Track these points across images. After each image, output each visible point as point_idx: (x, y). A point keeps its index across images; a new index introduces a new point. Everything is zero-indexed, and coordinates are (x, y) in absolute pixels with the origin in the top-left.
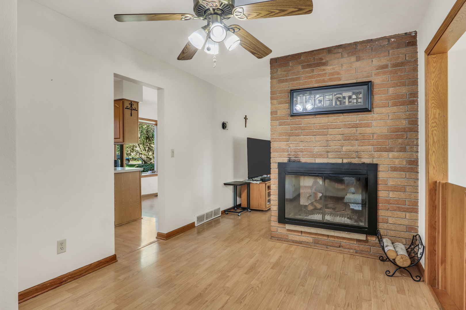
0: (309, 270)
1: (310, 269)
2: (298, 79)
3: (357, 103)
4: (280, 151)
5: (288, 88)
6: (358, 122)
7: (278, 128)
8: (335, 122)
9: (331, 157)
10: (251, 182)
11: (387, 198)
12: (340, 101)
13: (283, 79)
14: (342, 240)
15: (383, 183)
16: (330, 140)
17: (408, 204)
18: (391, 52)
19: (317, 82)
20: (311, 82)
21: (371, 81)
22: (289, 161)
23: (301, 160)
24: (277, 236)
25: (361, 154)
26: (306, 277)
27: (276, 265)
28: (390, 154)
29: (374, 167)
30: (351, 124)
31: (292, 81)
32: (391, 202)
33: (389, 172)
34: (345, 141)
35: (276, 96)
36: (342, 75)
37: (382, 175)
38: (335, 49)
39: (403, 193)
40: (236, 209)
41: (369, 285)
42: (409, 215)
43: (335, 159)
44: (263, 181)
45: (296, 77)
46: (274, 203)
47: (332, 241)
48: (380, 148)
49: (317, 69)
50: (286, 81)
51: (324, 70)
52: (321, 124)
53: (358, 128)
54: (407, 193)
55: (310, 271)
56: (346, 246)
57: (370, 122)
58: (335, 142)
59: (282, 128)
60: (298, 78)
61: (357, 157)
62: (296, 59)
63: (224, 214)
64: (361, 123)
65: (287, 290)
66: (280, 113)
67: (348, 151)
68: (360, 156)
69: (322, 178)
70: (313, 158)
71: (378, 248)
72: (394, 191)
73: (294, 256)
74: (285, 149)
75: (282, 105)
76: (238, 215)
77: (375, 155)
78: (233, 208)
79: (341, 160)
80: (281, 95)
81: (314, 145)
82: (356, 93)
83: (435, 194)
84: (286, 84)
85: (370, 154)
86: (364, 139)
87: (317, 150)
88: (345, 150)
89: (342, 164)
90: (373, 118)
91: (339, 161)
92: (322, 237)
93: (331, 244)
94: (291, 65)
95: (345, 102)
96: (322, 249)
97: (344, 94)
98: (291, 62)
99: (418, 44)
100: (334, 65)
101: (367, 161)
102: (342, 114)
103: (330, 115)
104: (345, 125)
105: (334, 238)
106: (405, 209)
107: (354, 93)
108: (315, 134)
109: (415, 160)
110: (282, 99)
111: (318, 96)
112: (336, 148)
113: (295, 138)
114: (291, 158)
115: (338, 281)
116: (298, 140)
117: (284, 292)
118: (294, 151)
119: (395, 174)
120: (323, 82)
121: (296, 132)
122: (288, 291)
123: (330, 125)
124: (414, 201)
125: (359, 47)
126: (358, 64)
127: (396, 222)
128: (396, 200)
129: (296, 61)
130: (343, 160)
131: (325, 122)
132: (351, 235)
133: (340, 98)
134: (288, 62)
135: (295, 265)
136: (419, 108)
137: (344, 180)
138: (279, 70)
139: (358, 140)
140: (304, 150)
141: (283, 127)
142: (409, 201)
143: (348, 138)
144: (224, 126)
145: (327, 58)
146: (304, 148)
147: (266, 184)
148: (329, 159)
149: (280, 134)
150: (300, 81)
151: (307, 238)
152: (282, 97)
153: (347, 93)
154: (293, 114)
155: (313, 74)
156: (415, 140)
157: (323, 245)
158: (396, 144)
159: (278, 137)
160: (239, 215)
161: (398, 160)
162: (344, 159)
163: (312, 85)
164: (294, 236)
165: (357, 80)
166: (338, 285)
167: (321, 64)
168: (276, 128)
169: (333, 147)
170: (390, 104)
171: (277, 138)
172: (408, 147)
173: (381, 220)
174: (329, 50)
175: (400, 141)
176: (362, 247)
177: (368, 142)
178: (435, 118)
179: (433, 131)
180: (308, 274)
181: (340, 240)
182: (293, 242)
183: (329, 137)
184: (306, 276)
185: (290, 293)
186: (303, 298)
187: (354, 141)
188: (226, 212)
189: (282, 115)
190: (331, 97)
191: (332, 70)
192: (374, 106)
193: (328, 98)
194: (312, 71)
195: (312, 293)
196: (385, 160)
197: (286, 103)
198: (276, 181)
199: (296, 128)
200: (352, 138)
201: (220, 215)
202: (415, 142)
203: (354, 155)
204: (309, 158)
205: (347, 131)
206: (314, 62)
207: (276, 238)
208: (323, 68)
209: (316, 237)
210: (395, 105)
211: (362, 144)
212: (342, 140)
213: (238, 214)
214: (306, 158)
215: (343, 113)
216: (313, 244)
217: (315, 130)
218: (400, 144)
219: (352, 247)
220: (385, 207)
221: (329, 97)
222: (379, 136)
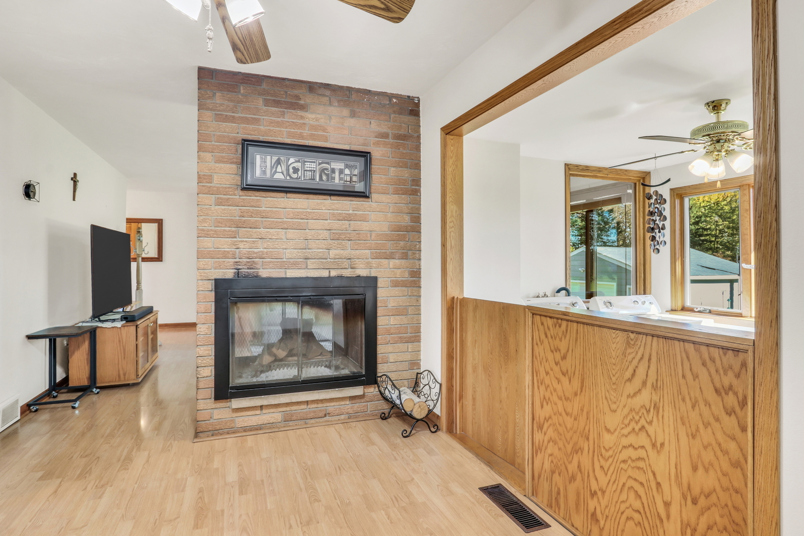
0: (306, 470)
1: (306, 468)
2: (257, 123)
3: (351, 183)
4: (218, 256)
5: (235, 135)
6: (351, 212)
7: (213, 209)
8: (318, 208)
9: (311, 267)
10: (100, 324)
11: (387, 326)
12: (327, 175)
13: (226, 116)
14: (328, 404)
15: (383, 305)
16: (310, 237)
17: (410, 332)
18: (392, 116)
19: (290, 135)
20: (280, 134)
21: (369, 153)
22: (238, 274)
23: (260, 274)
24: (210, 429)
25: (355, 262)
26: (310, 484)
27: (243, 485)
28: (391, 263)
29: (372, 282)
30: (342, 214)
31: (244, 123)
32: (392, 331)
33: (390, 288)
34: (334, 241)
35: (209, 145)
36: (329, 133)
37: (381, 293)
38: (320, 87)
39: (405, 316)
40: (55, 394)
41: (396, 459)
42: (411, 346)
43: (318, 270)
44: (128, 320)
45: (252, 118)
46: (205, 362)
47: (314, 409)
48: (379, 253)
49: (291, 112)
50: (232, 120)
51: (302, 117)
52: (296, 210)
53: (351, 222)
54: (409, 316)
55: (308, 470)
56: (334, 412)
57: (368, 214)
58: (317, 241)
59: (222, 210)
60: (256, 121)
61: (350, 267)
62: (254, 85)
63: (28, 412)
64: (356, 214)
65: (298, 520)
66: (219, 180)
67: (337, 257)
68: (354, 266)
69: (298, 303)
70: (281, 270)
71: (376, 402)
72: (395, 315)
73: (264, 455)
74: (228, 252)
75: (222, 165)
76: (74, 408)
77: (372, 264)
78: (48, 394)
79: (328, 271)
80: (221, 146)
81: (284, 247)
82: (350, 167)
83: (453, 314)
84: (232, 126)
85: (366, 263)
86: (359, 239)
87: (288, 255)
88: (333, 256)
89: (330, 278)
90: (371, 207)
91: (325, 274)
92: (298, 407)
93: (313, 414)
94: (242, 91)
95: (334, 178)
96: (298, 427)
97: (334, 164)
98: (243, 86)
99: (421, 115)
100: (318, 114)
101: (363, 272)
102: (328, 197)
103: (311, 196)
104: (333, 214)
105: (317, 404)
106: (407, 339)
107: (347, 166)
108: (285, 226)
109: (418, 270)
110: (224, 154)
111: (292, 160)
112: (320, 252)
113: (249, 231)
114: (240, 270)
115: (358, 469)
116: (254, 236)
117: (298, 526)
118: (248, 256)
119: (397, 291)
120: (299, 137)
121: (250, 220)
122: (302, 521)
123: (311, 212)
124: (416, 326)
125: (354, 96)
126: (352, 122)
127: (398, 359)
128: (398, 327)
129: (253, 87)
130: (330, 272)
131: (304, 207)
132: (343, 391)
133: (327, 169)
134: (236, 85)
135: (277, 471)
136: (421, 201)
137: (332, 304)
138: (218, 94)
139: (351, 240)
140: (265, 255)
141: (224, 209)
142: (412, 327)
143: (337, 237)
144: (29, 191)
145: (308, 99)
146: (265, 250)
147: (137, 326)
148: (309, 270)
149: (219, 222)
150: (260, 127)
151: (271, 415)
152: (224, 149)
153: (338, 164)
154: (246, 185)
155: (284, 120)
156: (418, 243)
157: (299, 421)
158: (397, 248)
159: (213, 228)
160: (77, 405)
161: (399, 271)
162: (330, 270)
163: (281, 139)
164: (246, 419)
165: (350, 146)
166: (361, 475)
167: (297, 105)
168: (210, 210)
169: (314, 250)
170: (391, 191)
171: (212, 230)
172: (410, 253)
173: (380, 360)
174: (312, 87)
175: (402, 243)
176: (358, 406)
177: (364, 243)
178: (452, 216)
179: (450, 232)
180: (308, 477)
181: (325, 405)
182: (245, 431)
183: (309, 234)
184: (309, 482)
185: (308, 523)
186: (333, 520)
187: (346, 241)
188: (30, 408)
189: (222, 185)
190: (313, 165)
191: (314, 120)
192: (372, 191)
193: (309, 166)
194: (282, 114)
195: (338, 505)
196: (385, 271)
197: (231, 163)
198: (207, 317)
199: (252, 213)
200: (343, 237)
201: (19, 418)
202: (418, 246)
203: (346, 264)
204: (274, 270)
205: (336, 225)
206: (286, 100)
207: (208, 433)
208: (300, 113)
209: (288, 409)
210: (396, 192)
211: (356, 247)
212: (329, 239)
213: (71, 404)
214: (270, 270)
215: (330, 195)
216: (283, 424)
217: (285, 220)
218: (401, 248)
219: (343, 411)
220: (385, 340)
221: (311, 166)
222: (378, 236)
